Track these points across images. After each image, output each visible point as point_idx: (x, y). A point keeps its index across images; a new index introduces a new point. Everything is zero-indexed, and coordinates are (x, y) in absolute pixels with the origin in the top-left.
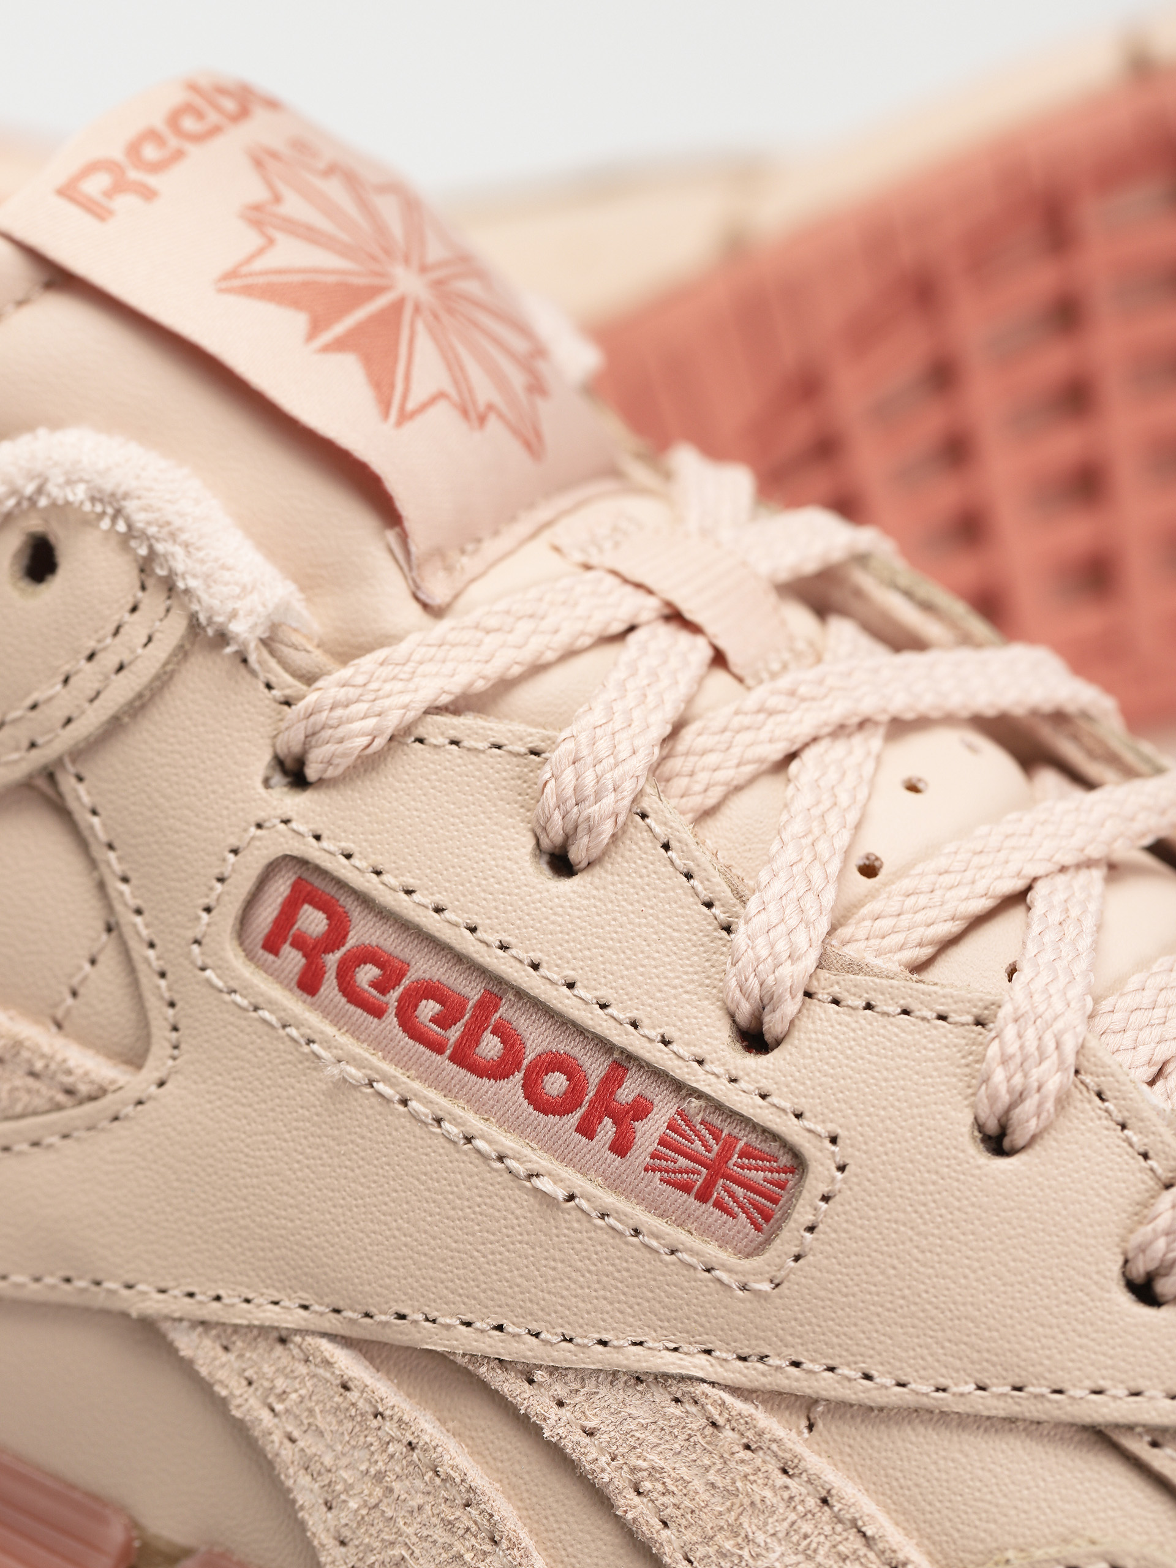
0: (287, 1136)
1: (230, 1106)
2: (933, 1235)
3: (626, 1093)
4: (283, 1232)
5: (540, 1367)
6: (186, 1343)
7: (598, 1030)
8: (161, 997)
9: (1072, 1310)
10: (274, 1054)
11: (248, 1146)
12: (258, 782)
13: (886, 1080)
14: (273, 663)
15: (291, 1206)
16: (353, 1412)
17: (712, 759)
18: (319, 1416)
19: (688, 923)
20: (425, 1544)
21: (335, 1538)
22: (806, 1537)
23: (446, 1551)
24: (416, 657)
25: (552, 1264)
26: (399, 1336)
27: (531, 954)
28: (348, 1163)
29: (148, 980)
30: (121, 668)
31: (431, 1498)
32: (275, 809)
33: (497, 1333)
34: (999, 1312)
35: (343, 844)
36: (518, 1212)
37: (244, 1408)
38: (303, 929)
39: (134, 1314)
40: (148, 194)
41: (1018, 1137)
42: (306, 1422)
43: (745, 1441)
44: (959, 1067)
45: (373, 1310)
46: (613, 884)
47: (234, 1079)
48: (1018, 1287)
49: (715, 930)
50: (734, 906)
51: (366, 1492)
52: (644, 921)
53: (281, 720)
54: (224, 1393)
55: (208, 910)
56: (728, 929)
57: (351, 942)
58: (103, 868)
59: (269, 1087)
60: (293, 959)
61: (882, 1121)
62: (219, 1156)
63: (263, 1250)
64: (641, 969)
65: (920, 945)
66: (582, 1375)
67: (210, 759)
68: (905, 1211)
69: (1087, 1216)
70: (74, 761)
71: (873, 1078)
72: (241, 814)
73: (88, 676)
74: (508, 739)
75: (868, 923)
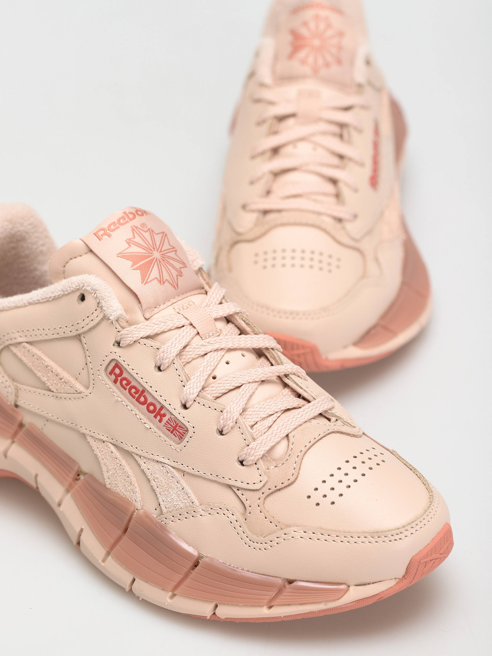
0: (108, 407)
1: (100, 400)
2: (207, 447)
3: (162, 412)
4: (105, 424)
5: (142, 456)
6: (89, 438)
7: (159, 400)
8: (92, 378)
9: (228, 464)
10: (108, 393)
11: (102, 408)
12: (112, 345)
13: (204, 419)
14: (117, 324)
15: (107, 420)
16: (112, 457)
17: (191, 353)
18: (107, 456)
19: (177, 384)
20: (121, 482)
21: (108, 478)
22: (179, 494)
23: (124, 484)
24: (141, 327)
25: (146, 439)
26: (121, 446)
27: (151, 385)
28: (117, 414)
29: (91, 375)
30: (92, 320)
31: (122, 474)
32: (114, 350)
33: (136, 449)
34: (216, 462)
35: (124, 359)
36: (142, 429)
37: (96, 452)
38: (116, 372)
39: (81, 432)
40: (109, 236)
41: (224, 433)
42: (105, 457)
43: (172, 476)
44: (216, 419)
45: (118, 441)
46: (166, 375)
47: (101, 396)
48: (220, 459)
49: (182, 386)
50: (186, 382)
51: (113, 471)
52: (170, 382)
53: (117, 335)
54: (93, 449)
55: (101, 365)
56: (184, 386)
57: (123, 376)
58: (86, 354)
59: (106, 398)
60: (113, 377)
61: (202, 426)
62: (97, 408)
63: (102, 426)
64: (168, 391)
65: (219, 394)
66: (149, 459)
67: (105, 339)
68: (203, 442)
69: (233, 449)
70: (83, 334)
71: (202, 418)
72: (108, 350)
73: (87, 320)
74: (154, 345)
75: (211, 388)
